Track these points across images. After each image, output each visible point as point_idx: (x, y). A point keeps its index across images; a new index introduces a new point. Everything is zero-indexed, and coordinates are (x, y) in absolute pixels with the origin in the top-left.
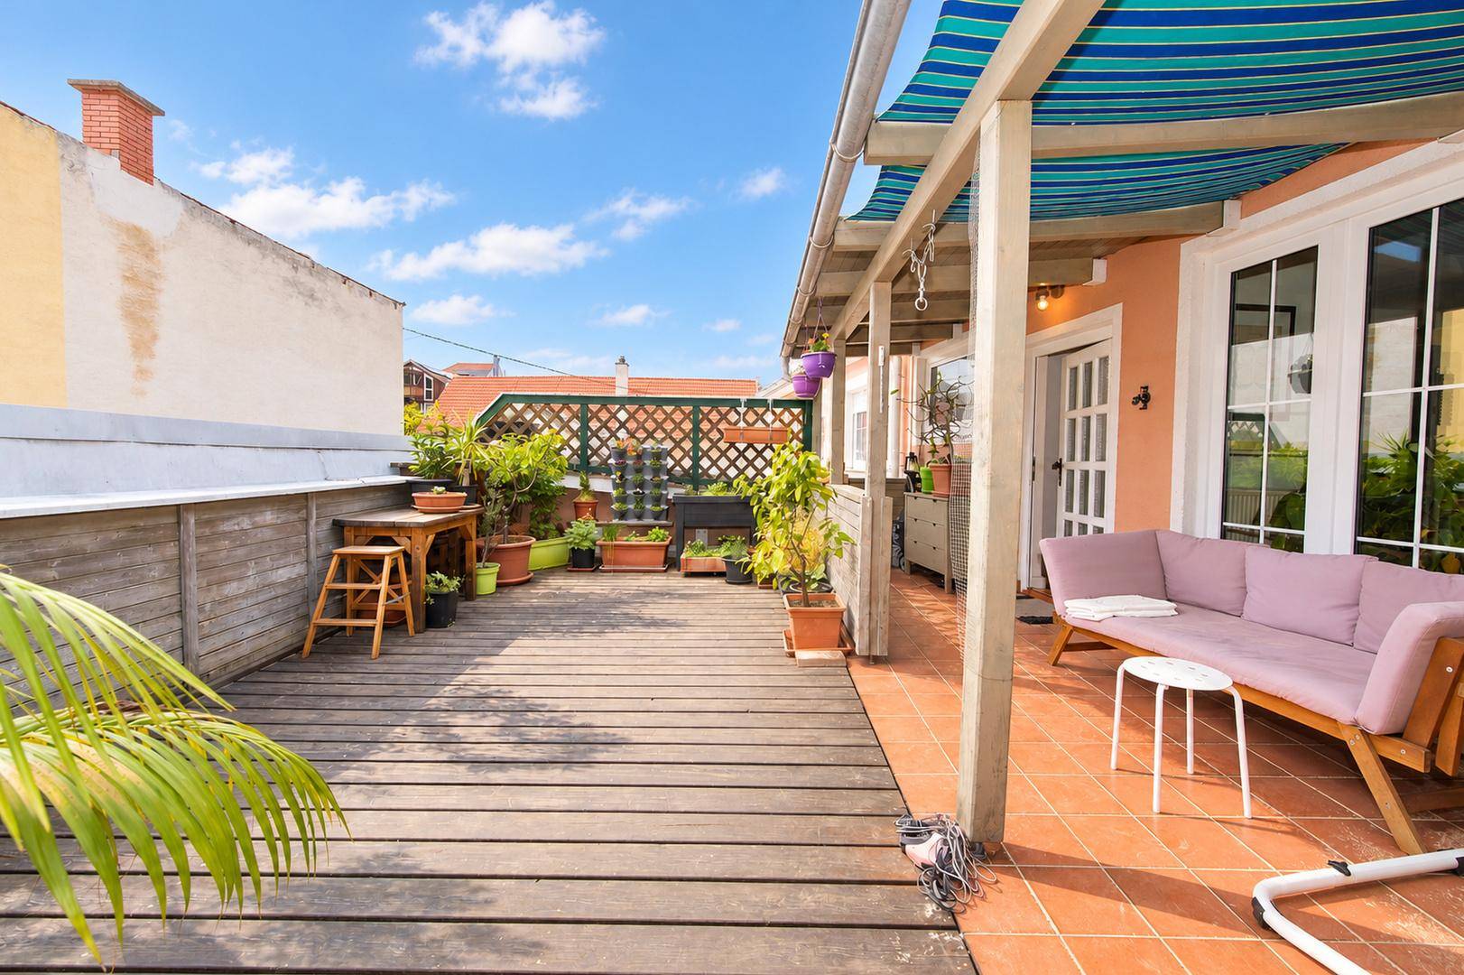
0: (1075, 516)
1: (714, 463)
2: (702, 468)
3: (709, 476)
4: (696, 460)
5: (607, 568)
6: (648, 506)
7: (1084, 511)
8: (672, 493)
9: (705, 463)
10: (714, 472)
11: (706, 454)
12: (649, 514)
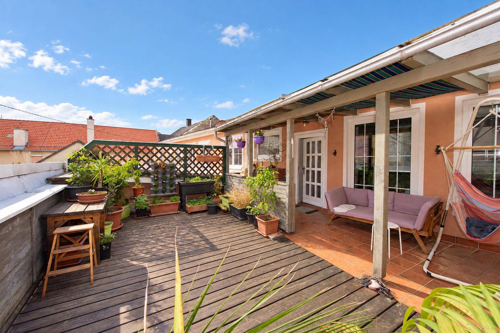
0: (310, 183)
1: (193, 169)
2: (188, 171)
3: (191, 174)
4: (186, 168)
5: (153, 215)
6: (168, 188)
7: (313, 181)
8: (177, 181)
9: (189, 169)
10: (193, 172)
11: (189, 166)
12: (168, 190)
